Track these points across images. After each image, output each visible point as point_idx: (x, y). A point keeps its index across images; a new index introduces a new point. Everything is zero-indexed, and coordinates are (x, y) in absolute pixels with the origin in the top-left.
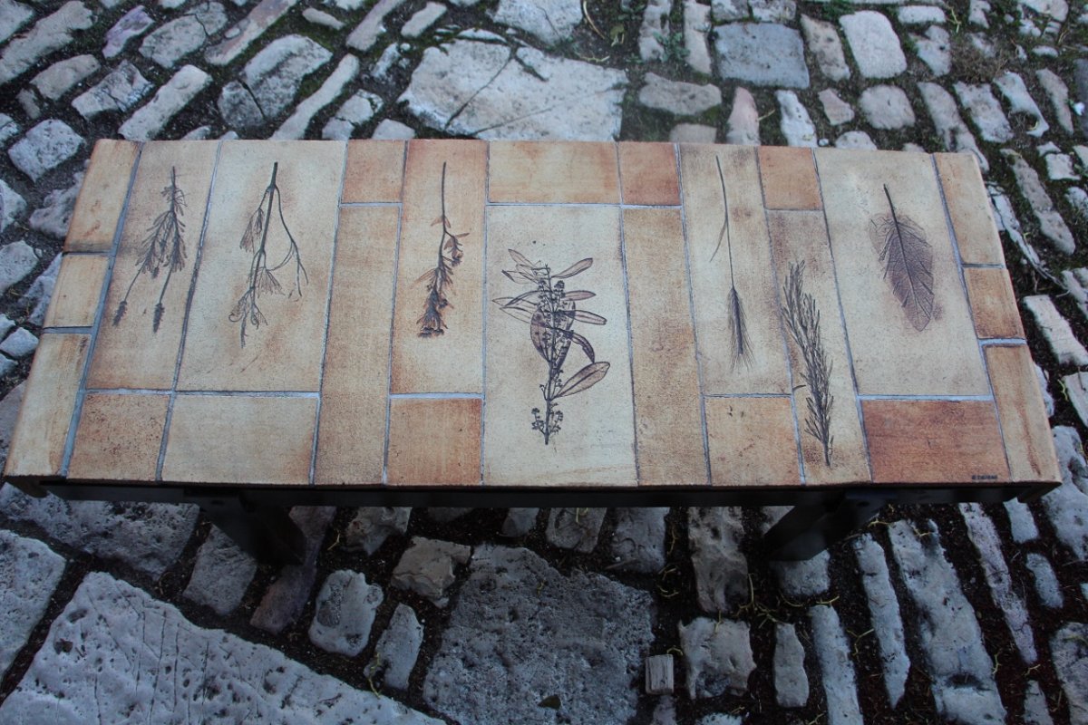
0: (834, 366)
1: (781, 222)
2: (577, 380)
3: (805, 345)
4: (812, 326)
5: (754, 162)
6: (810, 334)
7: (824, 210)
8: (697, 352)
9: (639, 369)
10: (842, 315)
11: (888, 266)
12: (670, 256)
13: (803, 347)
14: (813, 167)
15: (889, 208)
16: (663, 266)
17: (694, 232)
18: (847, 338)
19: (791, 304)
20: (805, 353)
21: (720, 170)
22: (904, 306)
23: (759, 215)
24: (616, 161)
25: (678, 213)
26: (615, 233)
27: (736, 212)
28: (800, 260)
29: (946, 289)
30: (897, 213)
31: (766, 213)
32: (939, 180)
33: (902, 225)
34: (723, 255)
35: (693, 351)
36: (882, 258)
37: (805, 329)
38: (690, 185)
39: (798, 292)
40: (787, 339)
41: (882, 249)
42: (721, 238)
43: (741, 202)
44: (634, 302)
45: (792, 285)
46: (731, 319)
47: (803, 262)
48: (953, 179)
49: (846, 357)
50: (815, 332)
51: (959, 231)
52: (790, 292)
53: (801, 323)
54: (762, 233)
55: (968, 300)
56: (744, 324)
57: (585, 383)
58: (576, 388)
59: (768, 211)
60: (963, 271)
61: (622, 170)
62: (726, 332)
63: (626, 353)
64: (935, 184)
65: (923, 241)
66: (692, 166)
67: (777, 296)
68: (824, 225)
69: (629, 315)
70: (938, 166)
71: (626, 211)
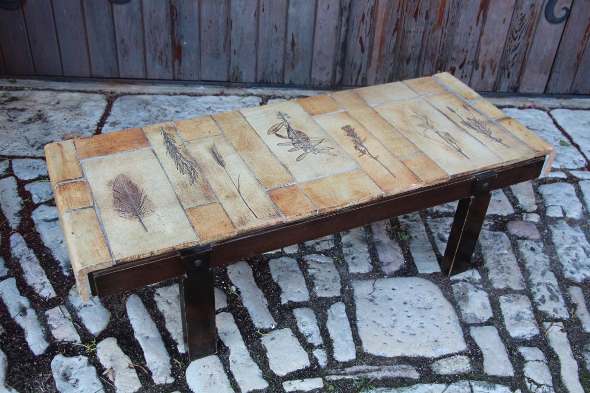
0: (165, 154)
1: (208, 198)
2: (279, 128)
3: (181, 158)
4: (180, 165)
5: (234, 221)
6: (180, 162)
7: (184, 210)
8: (232, 145)
9: (255, 136)
10: (165, 172)
11: (142, 194)
12: (261, 171)
13: (182, 157)
14: (196, 228)
15: (143, 221)
16: (262, 167)
17: (254, 183)
18: (161, 164)
19: (193, 169)
20: (181, 155)
21: (252, 212)
22: (130, 182)
23: (222, 198)
24: (312, 200)
25: (266, 188)
26: (292, 172)
27: (235, 196)
28: (193, 185)
29: (105, 194)
30: (137, 220)
31: (218, 200)
32: (108, 245)
33: (133, 215)
34: (235, 178)
35: (234, 145)
36: (145, 197)
37: (183, 163)
38: (266, 200)
39: (190, 174)
40: (192, 158)
41: (145, 201)
42: (239, 184)
43: (234, 201)
44: (269, 153)
45: (194, 176)
46: (221, 157)
47: (190, 185)
48: (98, 248)
49: (160, 158)
50: (178, 163)
51: (95, 222)
52: (194, 173)
53: (185, 164)
54: (217, 191)
55: (92, 193)
56: (214, 158)
57: (275, 128)
58: (277, 126)
59: (217, 201)
60: (94, 204)
61: (306, 197)
62: (222, 153)
63: (263, 138)
64: (111, 243)
65: (118, 211)
66: (269, 209)
67: (201, 170)
68: (182, 203)
69: (269, 149)
70: (109, 253)
71: (293, 181)
